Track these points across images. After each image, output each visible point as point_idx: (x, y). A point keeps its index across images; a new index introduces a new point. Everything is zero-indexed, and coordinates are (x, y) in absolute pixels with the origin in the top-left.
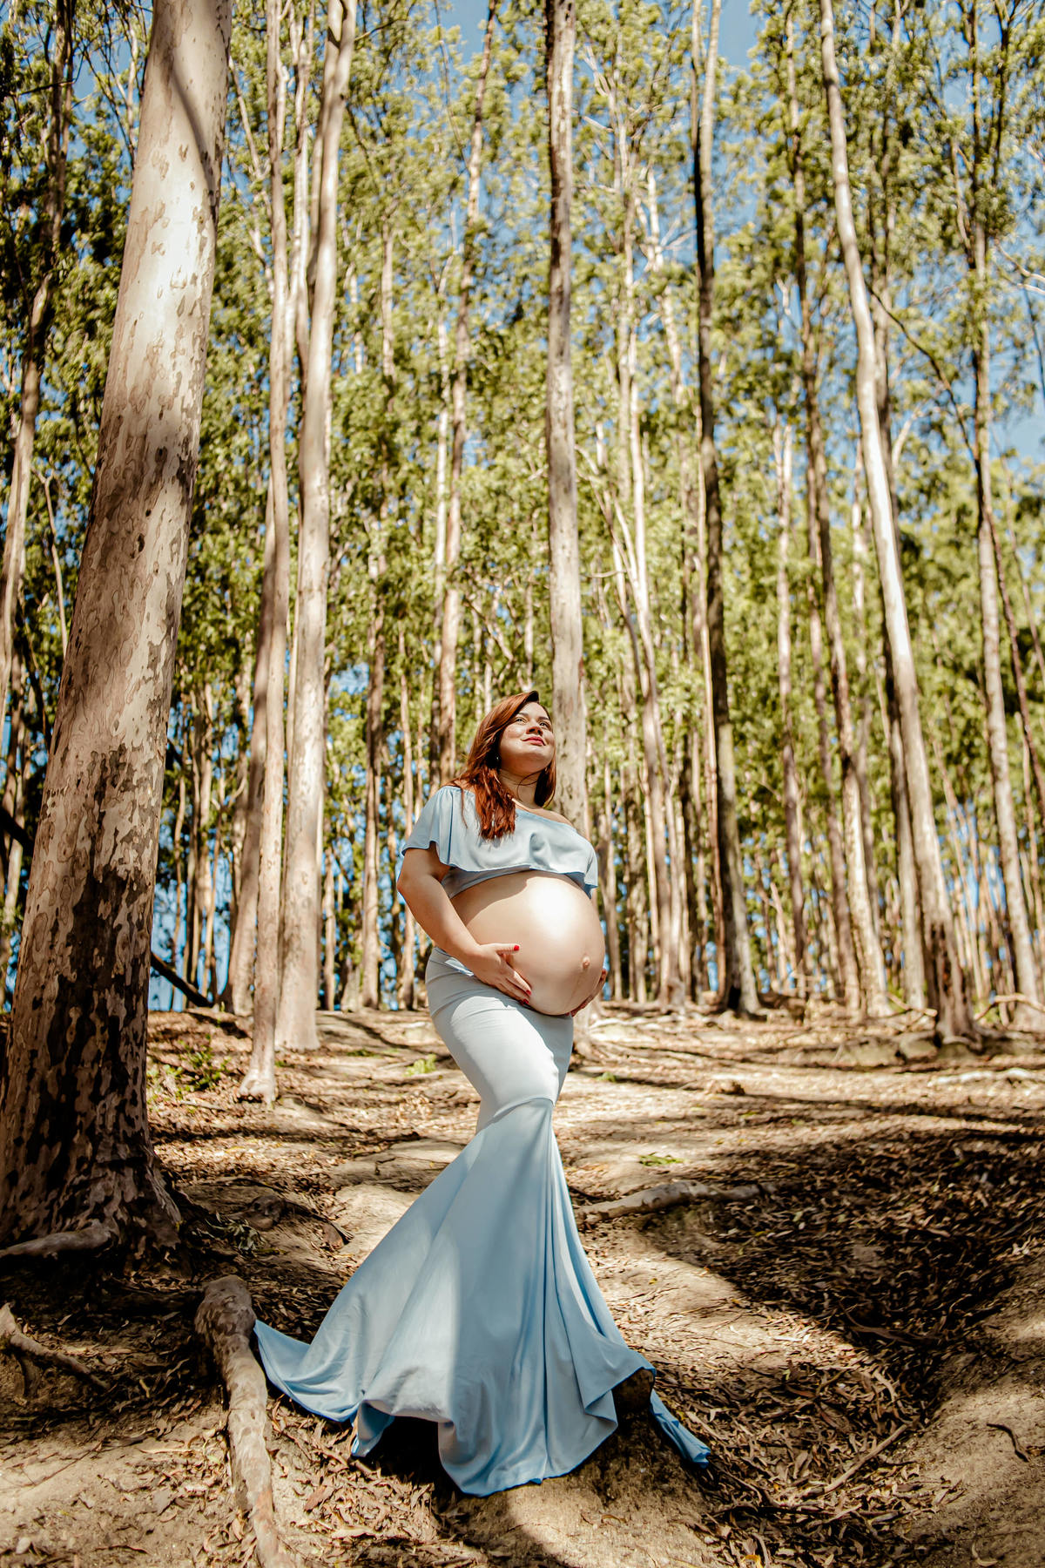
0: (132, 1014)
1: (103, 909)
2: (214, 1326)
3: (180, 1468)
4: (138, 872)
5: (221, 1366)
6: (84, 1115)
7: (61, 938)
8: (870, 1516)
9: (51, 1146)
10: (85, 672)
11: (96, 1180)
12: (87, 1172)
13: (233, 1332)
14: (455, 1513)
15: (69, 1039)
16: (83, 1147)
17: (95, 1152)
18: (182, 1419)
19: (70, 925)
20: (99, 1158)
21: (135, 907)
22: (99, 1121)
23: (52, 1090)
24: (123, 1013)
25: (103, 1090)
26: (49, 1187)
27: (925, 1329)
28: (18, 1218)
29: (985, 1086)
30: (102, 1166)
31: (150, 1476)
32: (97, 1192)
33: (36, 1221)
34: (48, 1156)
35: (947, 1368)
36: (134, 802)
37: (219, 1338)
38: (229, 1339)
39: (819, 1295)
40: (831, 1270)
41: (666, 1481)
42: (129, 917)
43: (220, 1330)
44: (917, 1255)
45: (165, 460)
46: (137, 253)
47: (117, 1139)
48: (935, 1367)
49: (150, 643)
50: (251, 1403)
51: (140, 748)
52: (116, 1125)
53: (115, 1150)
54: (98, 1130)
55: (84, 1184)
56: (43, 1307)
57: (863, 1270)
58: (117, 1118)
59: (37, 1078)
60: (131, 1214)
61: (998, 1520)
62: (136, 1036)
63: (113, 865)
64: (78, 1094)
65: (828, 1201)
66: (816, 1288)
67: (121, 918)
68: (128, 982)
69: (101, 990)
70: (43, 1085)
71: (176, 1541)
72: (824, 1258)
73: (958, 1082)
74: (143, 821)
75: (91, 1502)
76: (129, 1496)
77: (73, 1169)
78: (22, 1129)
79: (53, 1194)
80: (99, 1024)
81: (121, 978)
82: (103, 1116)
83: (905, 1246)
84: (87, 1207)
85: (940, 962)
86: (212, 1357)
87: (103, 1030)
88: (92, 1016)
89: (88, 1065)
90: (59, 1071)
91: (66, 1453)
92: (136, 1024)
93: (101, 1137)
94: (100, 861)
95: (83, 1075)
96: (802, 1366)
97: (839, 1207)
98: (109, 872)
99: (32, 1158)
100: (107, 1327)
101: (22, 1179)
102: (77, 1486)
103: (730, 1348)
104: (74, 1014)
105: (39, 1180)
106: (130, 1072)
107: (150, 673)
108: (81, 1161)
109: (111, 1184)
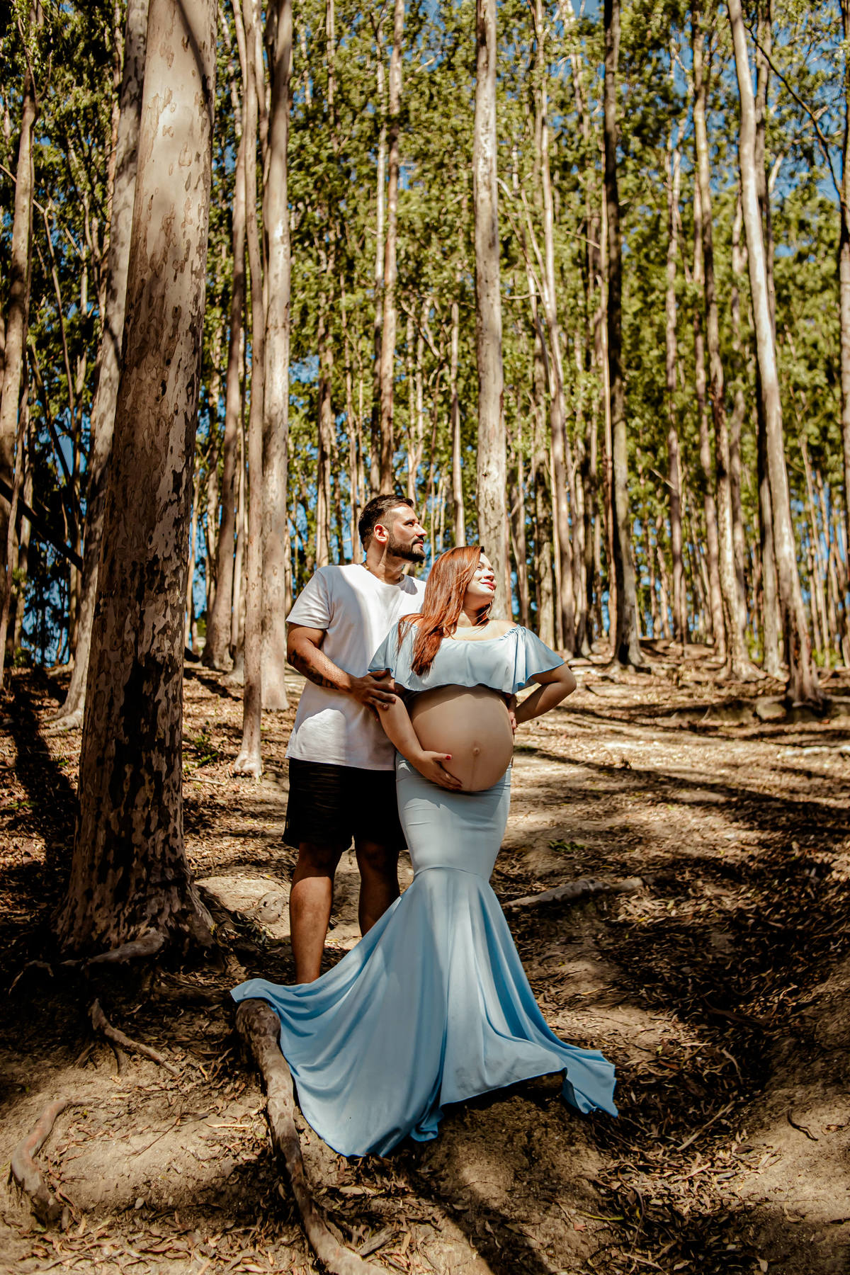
0: (171, 769)
1: (146, 688)
2: (250, 1028)
3: (238, 1142)
4: (171, 657)
5: (257, 1059)
6: (139, 847)
7: (116, 711)
8: (716, 1173)
9: (116, 869)
10: (124, 496)
11: (151, 897)
12: (144, 890)
13: (264, 1034)
14: (427, 1170)
15: (126, 789)
16: (140, 870)
17: (149, 875)
18: (233, 1099)
19: (122, 700)
20: (152, 880)
21: (170, 685)
22: (151, 851)
23: (115, 827)
24: (165, 768)
25: (152, 828)
26: (116, 901)
27: (762, 1012)
28: (95, 924)
29: (822, 759)
30: (155, 885)
31: (217, 1148)
32: (153, 908)
33: (108, 927)
34: (114, 876)
35: (776, 1048)
36: (166, 602)
37: (255, 1038)
38: (263, 1039)
39: (685, 980)
40: (694, 957)
41: (573, 1145)
42: (166, 693)
43: (256, 1032)
44: (759, 944)
45: (179, 317)
46: (151, 135)
47: (164, 865)
48: (768, 1046)
49: (174, 472)
50: (282, 1094)
51: (170, 558)
52: (163, 854)
53: (163, 873)
54: (151, 858)
55: (142, 900)
56: (121, 999)
57: (719, 956)
58: (164, 848)
59: (103, 818)
60: (178, 921)
61: (803, 1185)
62: (174, 785)
63: (152, 652)
64: (134, 830)
65: (694, 891)
66: (682, 973)
67: (160, 695)
68: (168, 744)
69: (148, 751)
70: (108, 824)
71: (240, 1200)
72: (689, 945)
73: (801, 755)
74: (174, 617)
75: (180, 1169)
76: (205, 1164)
77: (133, 887)
78: (93, 857)
79: (119, 906)
80: (147, 777)
81: (162, 741)
82: (154, 847)
83: (751, 936)
84: (145, 918)
85: (792, 640)
86: (251, 1051)
87: (150, 782)
88: (142, 771)
89: (140, 809)
90: (119, 814)
91: (156, 1127)
92: (175, 776)
93: (152, 863)
94: (143, 649)
95: (138, 816)
96: (671, 1042)
97: (702, 897)
98: (150, 658)
99: (102, 879)
100: (169, 1015)
101: (96, 895)
102: (168, 1156)
103: (619, 1026)
104: (128, 770)
105: (109, 895)
106: (172, 813)
107: (175, 497)
108: (139, 881)
109: (162, 899)
